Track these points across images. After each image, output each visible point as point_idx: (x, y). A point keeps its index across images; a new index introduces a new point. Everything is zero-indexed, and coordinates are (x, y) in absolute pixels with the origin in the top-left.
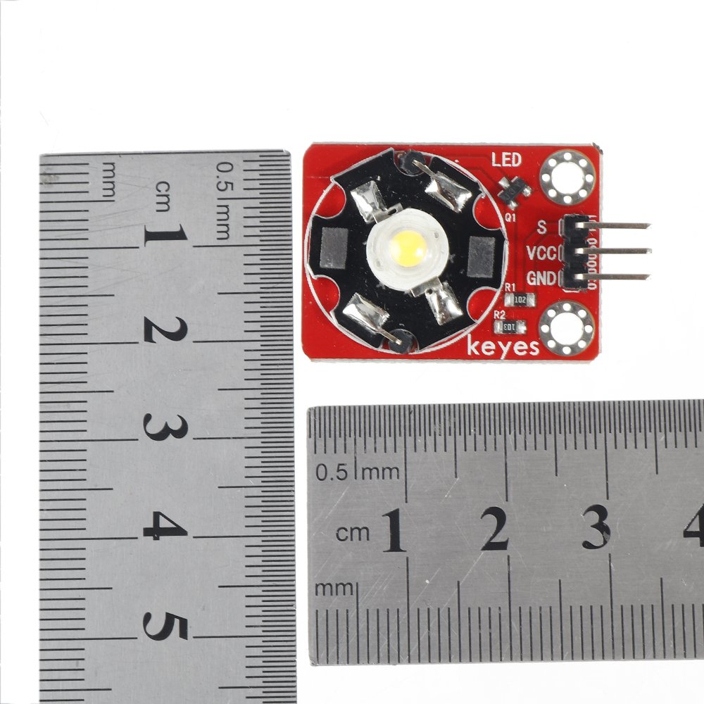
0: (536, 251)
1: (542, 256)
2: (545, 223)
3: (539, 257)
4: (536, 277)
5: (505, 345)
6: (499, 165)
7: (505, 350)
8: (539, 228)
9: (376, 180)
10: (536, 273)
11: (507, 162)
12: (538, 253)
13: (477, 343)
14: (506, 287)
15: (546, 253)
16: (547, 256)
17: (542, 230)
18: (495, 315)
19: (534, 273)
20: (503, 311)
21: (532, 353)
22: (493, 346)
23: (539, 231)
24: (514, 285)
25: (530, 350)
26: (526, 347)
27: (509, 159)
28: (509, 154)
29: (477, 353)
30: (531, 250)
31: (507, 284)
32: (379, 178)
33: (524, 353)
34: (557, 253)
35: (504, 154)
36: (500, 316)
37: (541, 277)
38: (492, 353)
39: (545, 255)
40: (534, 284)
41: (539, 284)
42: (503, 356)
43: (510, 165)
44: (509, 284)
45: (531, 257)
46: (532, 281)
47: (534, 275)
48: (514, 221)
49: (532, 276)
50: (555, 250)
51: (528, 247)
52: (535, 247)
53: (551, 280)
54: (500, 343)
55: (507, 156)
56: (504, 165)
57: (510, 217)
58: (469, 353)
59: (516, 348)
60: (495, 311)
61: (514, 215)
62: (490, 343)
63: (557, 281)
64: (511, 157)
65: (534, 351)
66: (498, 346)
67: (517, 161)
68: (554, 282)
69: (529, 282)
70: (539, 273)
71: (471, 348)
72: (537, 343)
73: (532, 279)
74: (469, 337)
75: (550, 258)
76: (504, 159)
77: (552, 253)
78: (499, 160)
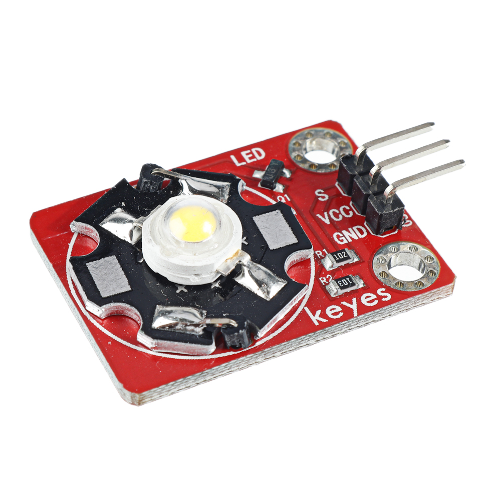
0: (329, 216)
1: (338, 218)
2: (322, 191)
3: (335, 219)
4: (344, 236)
5: (351, 303)
6: (244, 163)
7: (354, 306)
8: (319, 197)
9: (121, 207)
10: (342, 234)
11: (250, 158)
12: (332, 217)
13: (319, 312)
14: (318, 255)
15: (340, 213)
16: (343, 216)
17: (323, 197)
18: (322, 282)
19: (339, 234)
20: (328, 275)
21: (384, 299)
22: (338, 309)
23: (320, 199)
24: (324, 250)
25: (379, 298)
26: (374, 296)
27: (251, 155)
28: (249, 151)
29: (325, 321)
30: (324, 217)
31: (316, 252)
32: (123, 204)
33: (376, 302)
34: (351, 209)
35: (243, 154)
36: (328, 280)
37: (349, 234)
38: (341, 314)
39: (340, 216)
40: (345, 242)
41: (350, 240)
42: (355, 314)
43: (255, 160)
44: (320, 251)
45: (327, 221)
46: (342, 241)
47: (341, 235)
48: (289, 200)
49: (338, 237)
50: (348, 208)
51: (318, 215)
52: (326, 213)
53: (362, 233)
54: (344, 303)
55: (247, 154)
56: (249, 161)
57: (283, 198)
58: (317, 324)
59: (364, 301)
60: (320, 279)
61: (286, 195)
62: (333, 307)
63: (367, 231)
64: (251, 153)
65: (386, 297)
66: (343, 307)
67: (261, 155)
68: (365, 234)
69: (339, 242)
70: (344, 232)
71: (316, 318)
72: (384, 289)
73: (341, 239)
74: (307, 309)
75: (347, 216)
76: (246, 158)
77: (347, 212)
78: (241, 159)
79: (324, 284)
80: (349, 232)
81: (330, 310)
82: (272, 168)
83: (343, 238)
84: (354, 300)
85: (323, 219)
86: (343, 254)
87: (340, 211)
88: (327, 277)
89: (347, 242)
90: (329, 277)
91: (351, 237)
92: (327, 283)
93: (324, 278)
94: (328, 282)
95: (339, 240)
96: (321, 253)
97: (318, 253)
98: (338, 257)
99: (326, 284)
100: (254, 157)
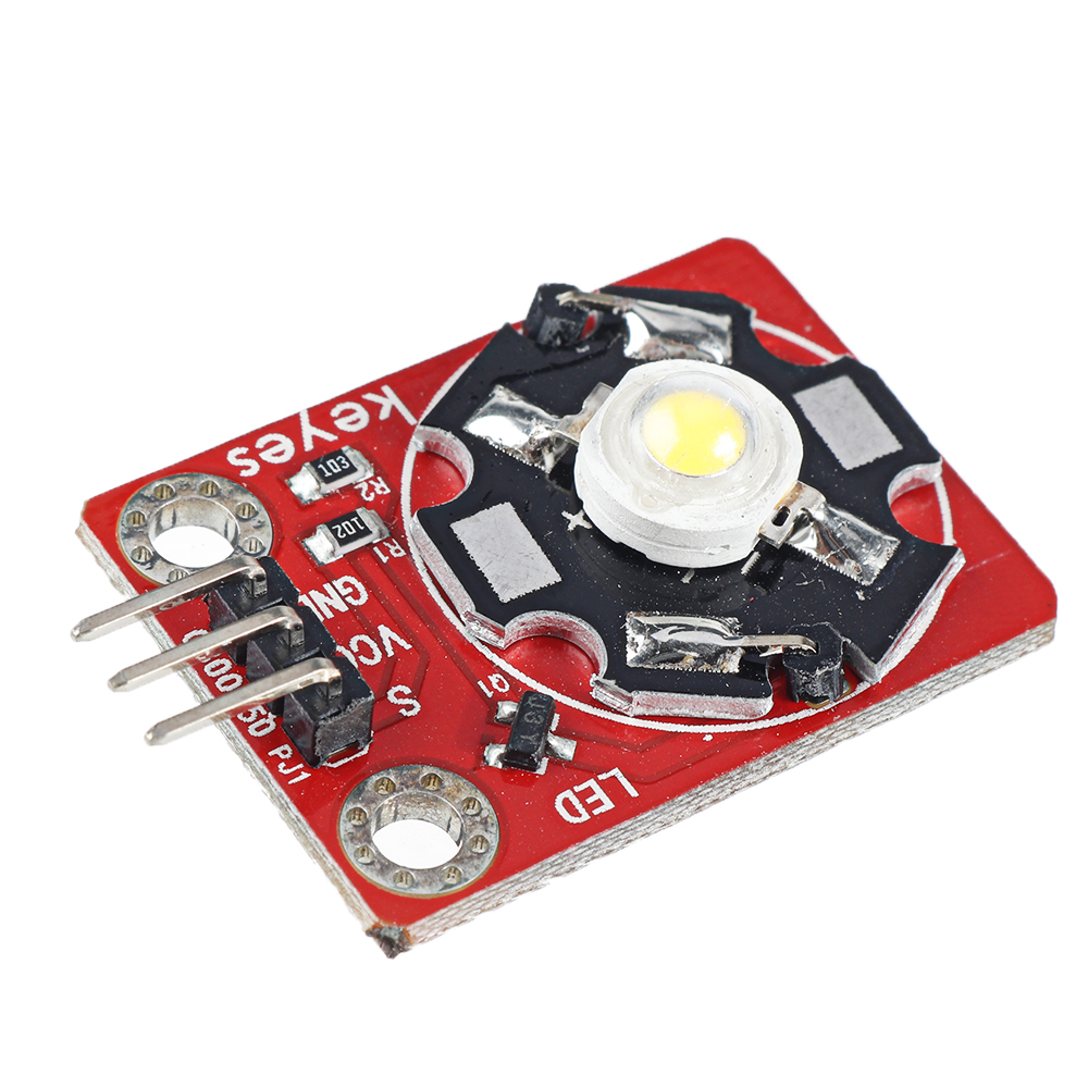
79: (379, 478)
80: (331, 608)
81: (358, 420)
82: (533, 724)
83: (344, 592)
84: (309, 446)
85: (396, 637)
86: (343, 531)
87: (358, 660)
88: (372, 494)
89: (334, 583)
90: (368, 495)
91: (327, 595)
92: (372, 482)
93: (379, 492)
94: (369, 485)
95: (353, 586)
96: (392, 552)
97: (397, 551)
98: (353, 523)
99: (374, 479)
100: (582, 796)
